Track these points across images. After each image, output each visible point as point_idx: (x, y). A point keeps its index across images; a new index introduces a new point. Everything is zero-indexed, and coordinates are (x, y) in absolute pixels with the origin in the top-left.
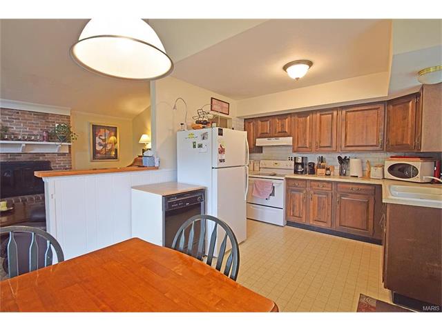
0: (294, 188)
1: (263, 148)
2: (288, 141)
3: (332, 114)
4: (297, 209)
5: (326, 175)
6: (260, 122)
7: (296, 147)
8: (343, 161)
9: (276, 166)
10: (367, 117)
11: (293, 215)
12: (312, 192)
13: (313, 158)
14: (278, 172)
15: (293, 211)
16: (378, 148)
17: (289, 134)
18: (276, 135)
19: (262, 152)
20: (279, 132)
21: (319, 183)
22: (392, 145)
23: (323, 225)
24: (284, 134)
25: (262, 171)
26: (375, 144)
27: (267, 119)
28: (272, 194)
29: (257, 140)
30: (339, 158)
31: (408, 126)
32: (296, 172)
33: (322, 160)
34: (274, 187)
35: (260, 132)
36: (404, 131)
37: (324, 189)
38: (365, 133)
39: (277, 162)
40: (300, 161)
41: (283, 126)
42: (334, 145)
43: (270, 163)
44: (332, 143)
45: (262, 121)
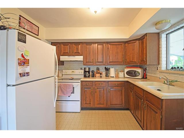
0: (86, 87)
1: (65, 62)
2: (80, 58)
3: (103, 45)
4: (88, 99)
5: (100, 77)
6: (62, 46)
7: (85, 62)
8: (107, 70)
9: (73, 73)
10: (118, 48)
11: (86, 104)
12: (96, 88)
13: (93, 68)
14: (75, 77)
15: (86, 101)
16: (122, 63)
17: (81, 54)
18: (73, 54)
19: (64, 65)
20: (76, 53)
21: (99, 82)
22: (128, 62)
23: (102, 106)
24: (78, 54)
25: (64, 77)
26: (121, 61)
27: (67, 44)
28: (73, 92)
29: (61, 56)
30: (105, 68)
31: (135, 53)
32: (85, 76)
33: (98, 69)
34: (74, 87)
35: (63, 52)
36: (133, 55)
37: (102, 85)
38: (117, 55)
39: (73, 70)
40: (87, 70)
41: (77, 49)
42: (104, 61)
43: (69, 72)
44: (103, 60)
45: (64, 45)
